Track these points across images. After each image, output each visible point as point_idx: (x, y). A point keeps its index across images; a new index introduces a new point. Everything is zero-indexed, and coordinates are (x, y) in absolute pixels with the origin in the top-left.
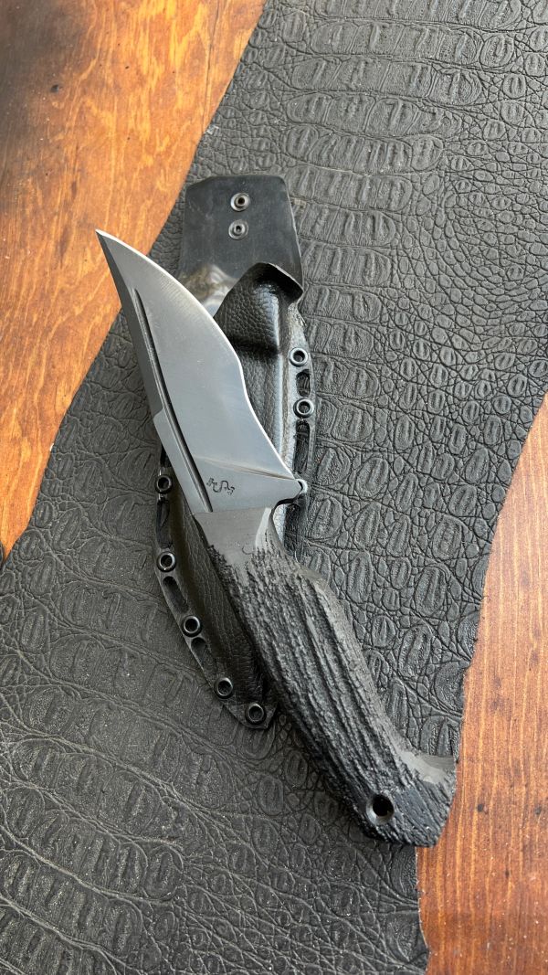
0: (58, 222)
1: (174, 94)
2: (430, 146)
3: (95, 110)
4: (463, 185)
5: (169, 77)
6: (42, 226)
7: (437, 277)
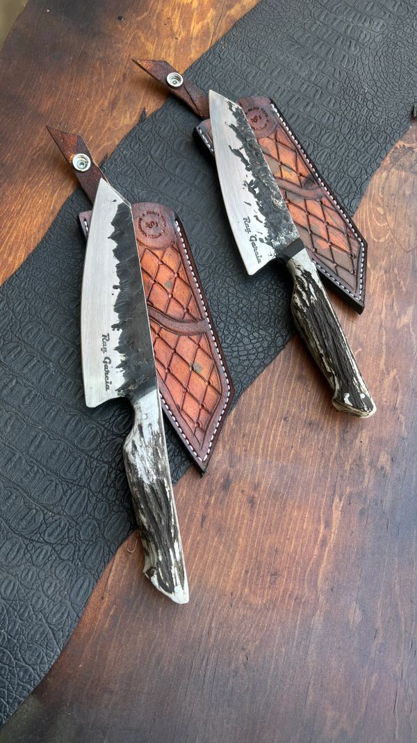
0: (112, 92)
1: (190, 49)
3: (143, 40)
5: (188, 39)
6: (102, 90)
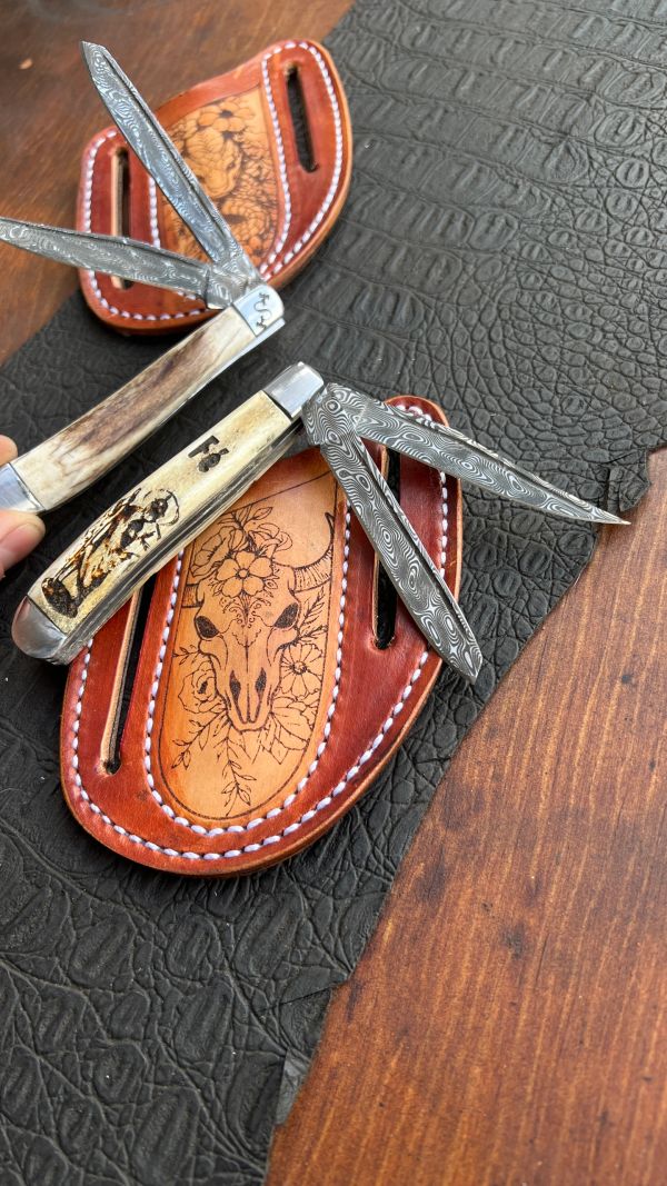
2: (500, 222)
4: (532, 278)
7: (462, 390)
